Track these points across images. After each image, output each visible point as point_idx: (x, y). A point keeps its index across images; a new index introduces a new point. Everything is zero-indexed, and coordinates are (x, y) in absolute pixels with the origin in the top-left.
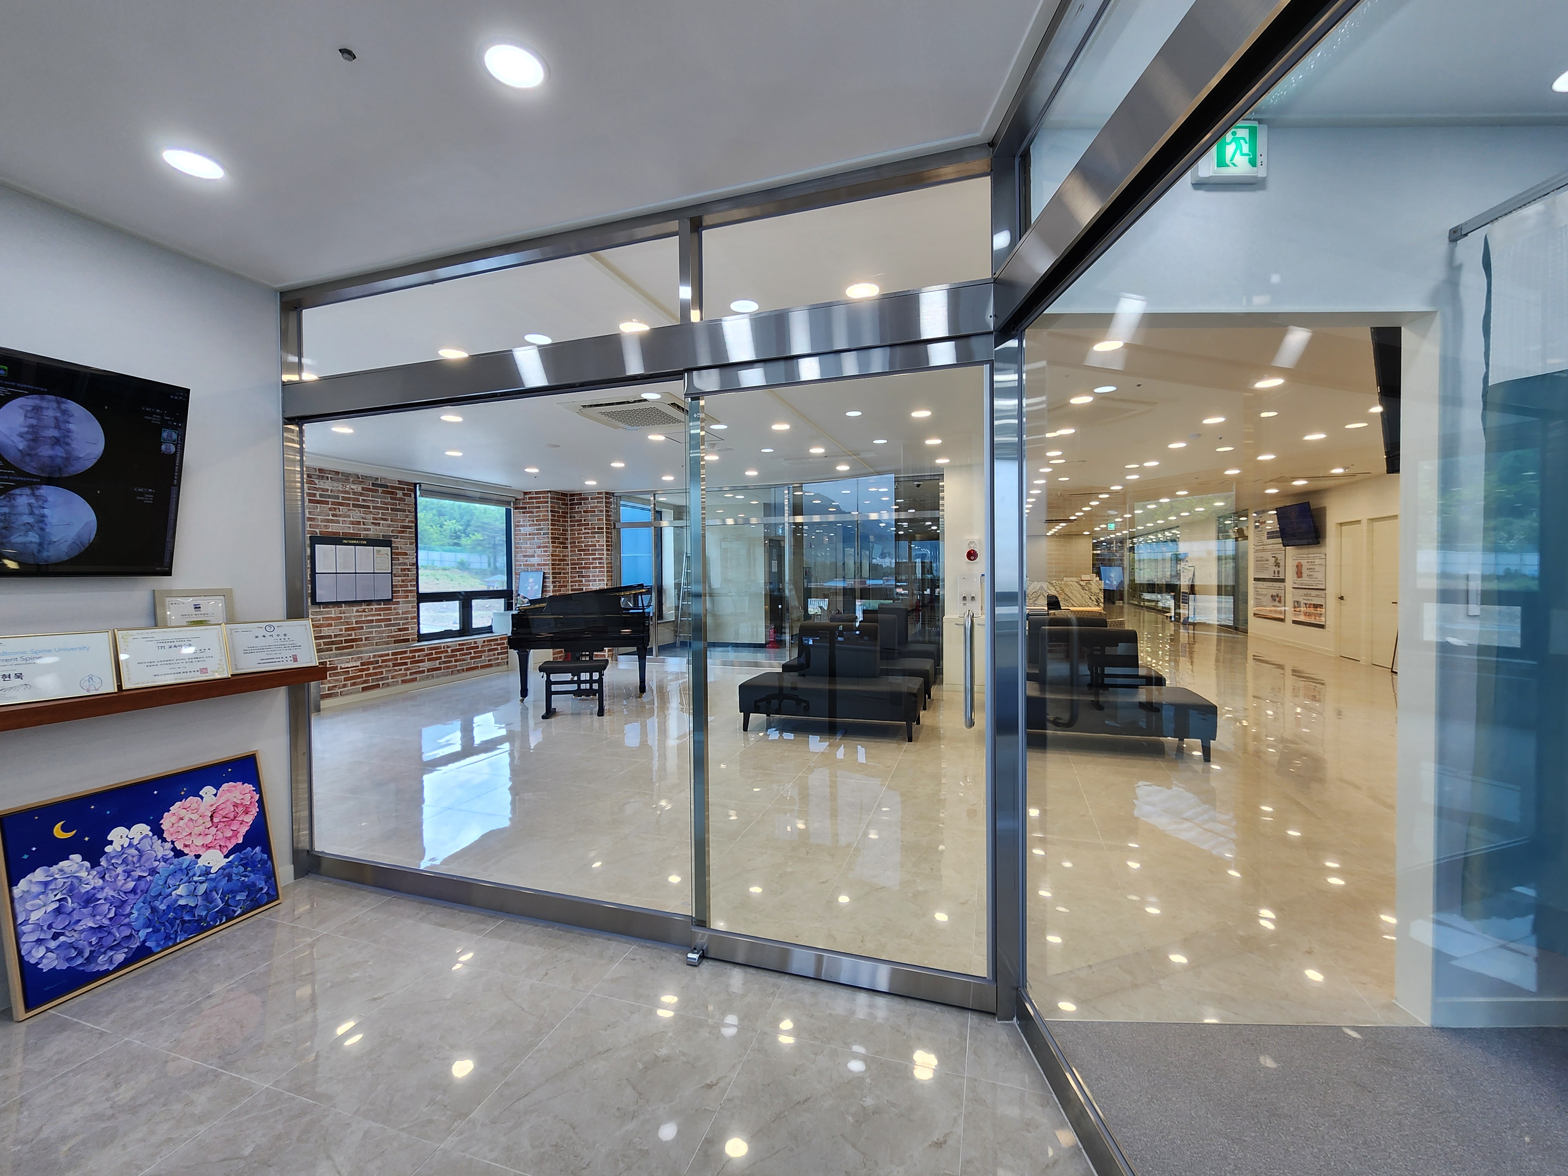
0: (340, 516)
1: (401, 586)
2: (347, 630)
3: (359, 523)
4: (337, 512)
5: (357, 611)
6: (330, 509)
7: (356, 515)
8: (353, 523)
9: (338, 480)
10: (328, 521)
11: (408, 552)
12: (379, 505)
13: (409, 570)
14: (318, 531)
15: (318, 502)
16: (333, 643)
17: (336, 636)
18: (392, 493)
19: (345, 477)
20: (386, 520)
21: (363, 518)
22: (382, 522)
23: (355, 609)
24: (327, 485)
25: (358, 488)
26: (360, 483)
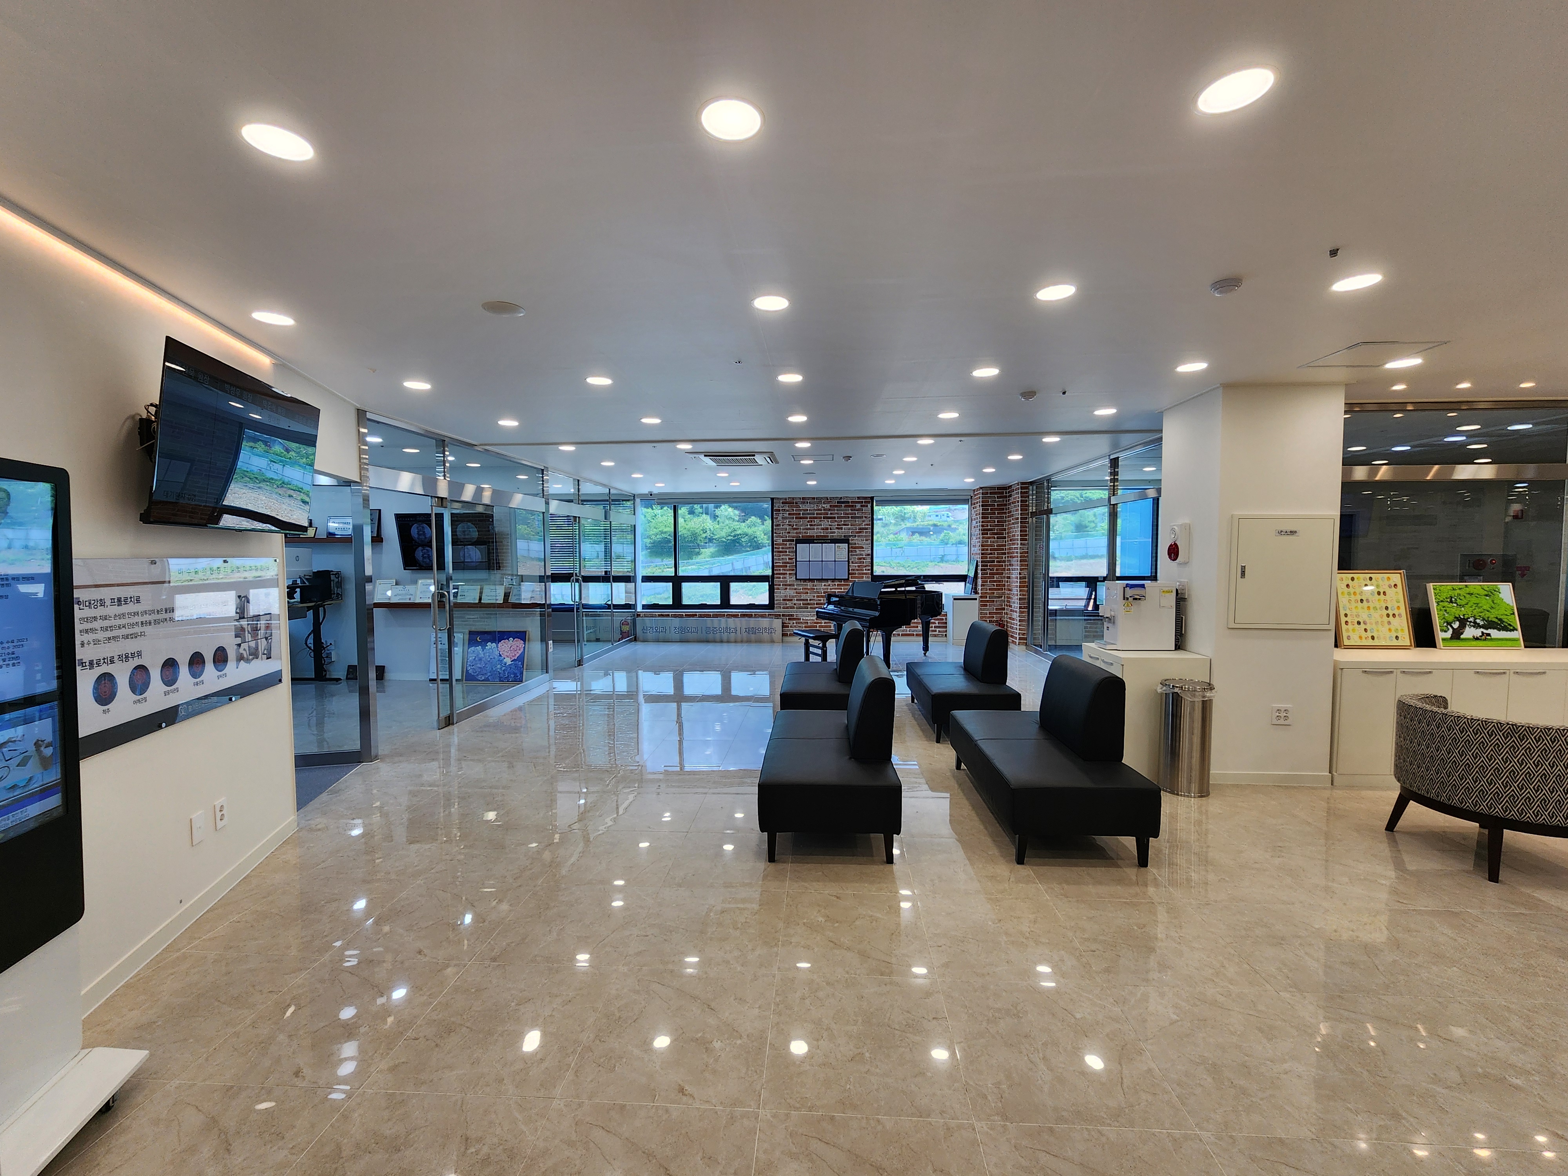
0: (814, 525)
1: (857, 570)
2: (818, 597)
3: (827, 529)
4: (813, 523)
5: (825, 585)
6: (808, 522)
7: (825, 523)
8: (823, 529)
9: (813, 503)
10: (807, 529)
11: (864, 546)
12: (842, 515)
13: (864, 558)
14: (801, 536)
15: (801, 518)
16: (808, 604)
17: (810, 600)
18: (852, 506)
19: (819, 500)
20: (848, 525)
21: (830, 525)
22: (844, 527)
23: (823, 584)
24: (807, 507)
25: (827, 506)
26: (829, 503)
